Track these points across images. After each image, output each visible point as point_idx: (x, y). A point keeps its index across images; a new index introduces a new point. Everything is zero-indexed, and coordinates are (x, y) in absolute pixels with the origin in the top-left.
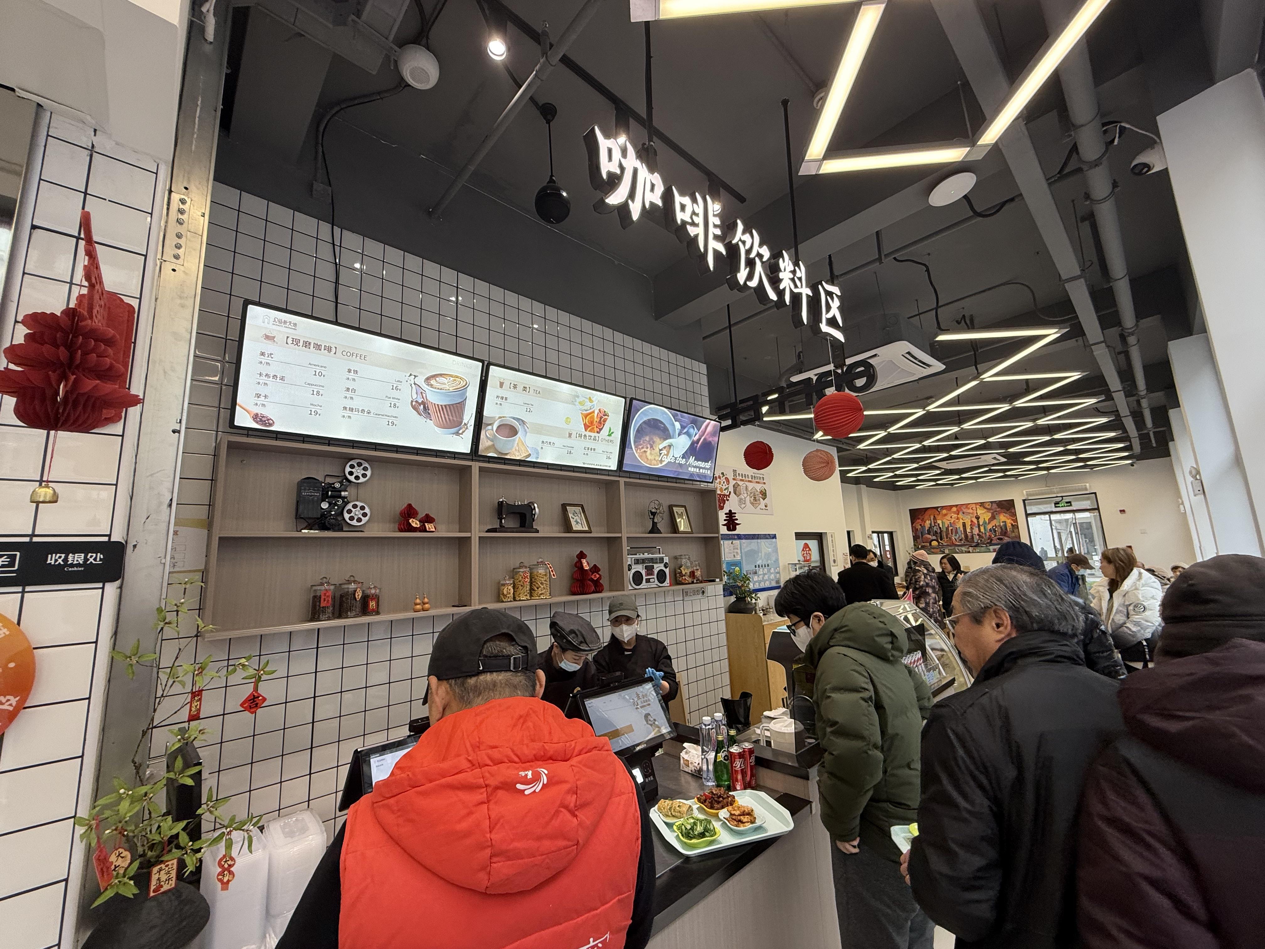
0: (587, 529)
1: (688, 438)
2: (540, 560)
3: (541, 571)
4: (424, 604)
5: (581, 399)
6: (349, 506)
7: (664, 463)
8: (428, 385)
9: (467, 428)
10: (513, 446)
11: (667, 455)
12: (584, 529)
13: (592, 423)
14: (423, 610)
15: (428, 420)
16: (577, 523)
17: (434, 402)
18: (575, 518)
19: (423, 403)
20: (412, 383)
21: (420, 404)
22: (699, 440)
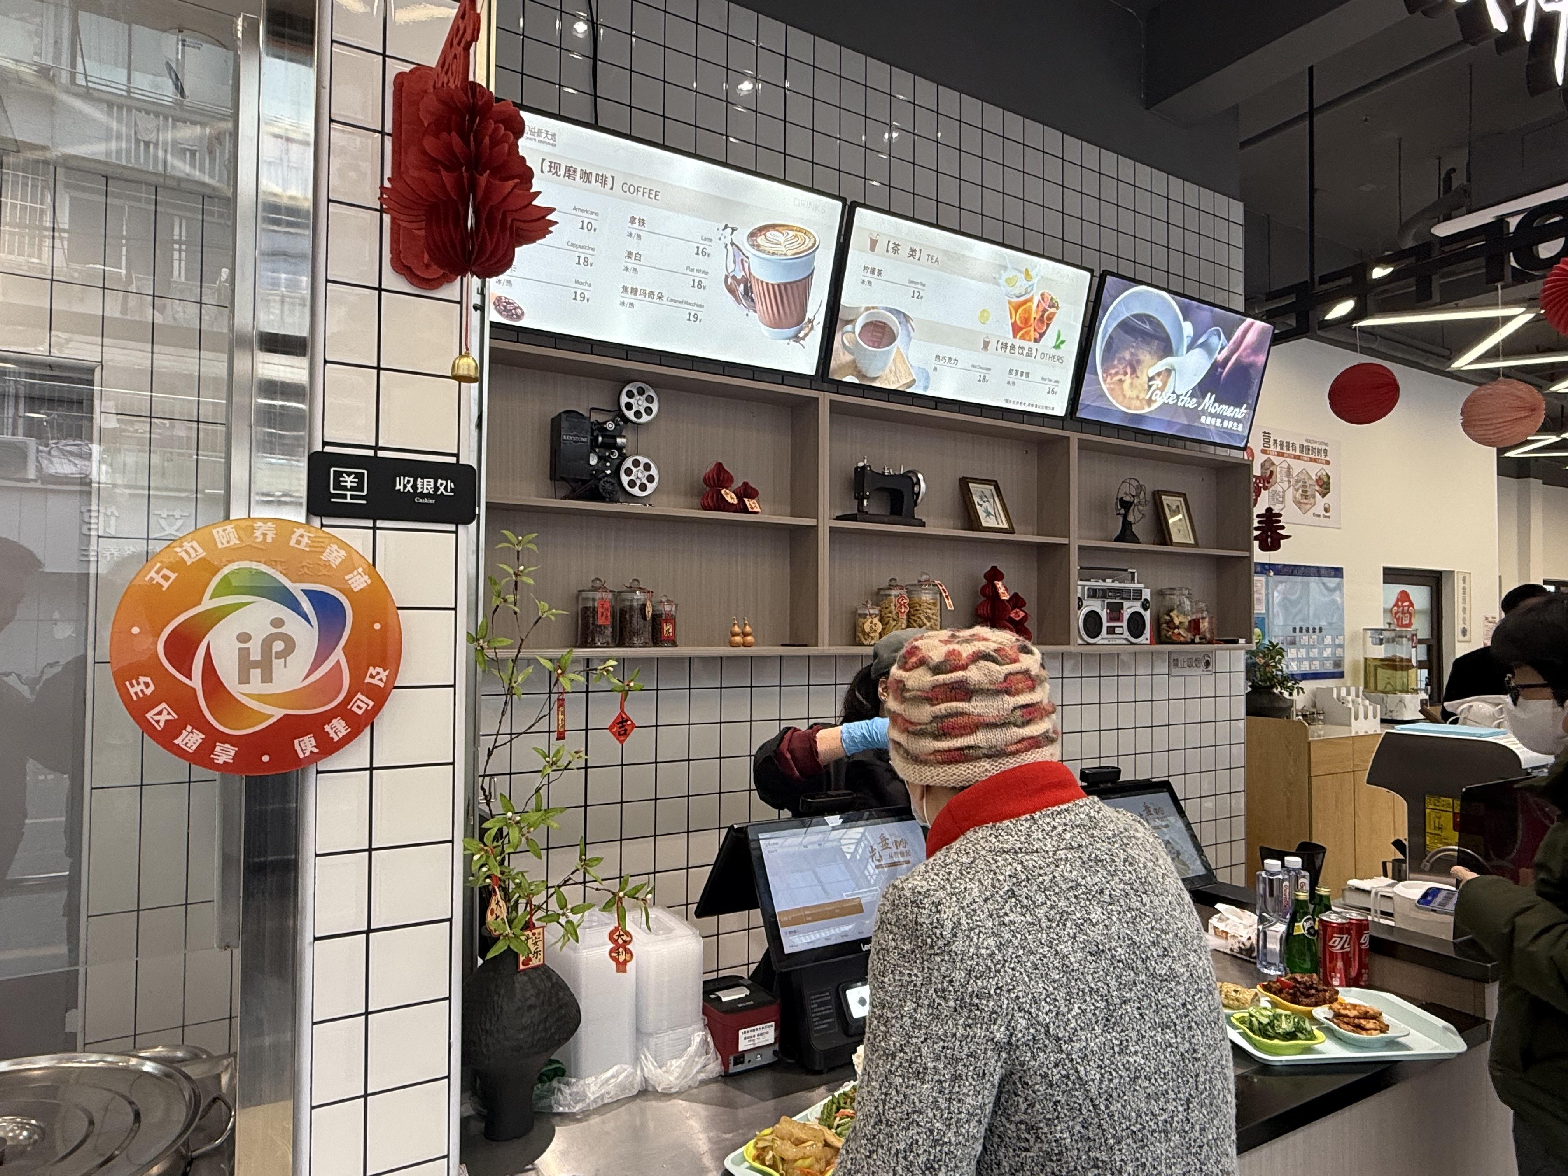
0: (1006, 526)
1: (1207, 356)
2: (925, 577)
3: (926, 597)
4: (745, 634)
5: (1010, 273)
6: (628, 463)
7: (1155, 406)
8: (753, 246)
9: (812, 328)
10: (886, 364)
11: (1162, 389)
12: (1000, 526)
13: (1026, 321)
14: (745, 645)
15: (751, 313)
16: (988, 514)
17: (761, 278)
18: (985, 505)
19: (745, 281)
20: (729, 242)
21: (739, 282)
22: (1227, 360)
